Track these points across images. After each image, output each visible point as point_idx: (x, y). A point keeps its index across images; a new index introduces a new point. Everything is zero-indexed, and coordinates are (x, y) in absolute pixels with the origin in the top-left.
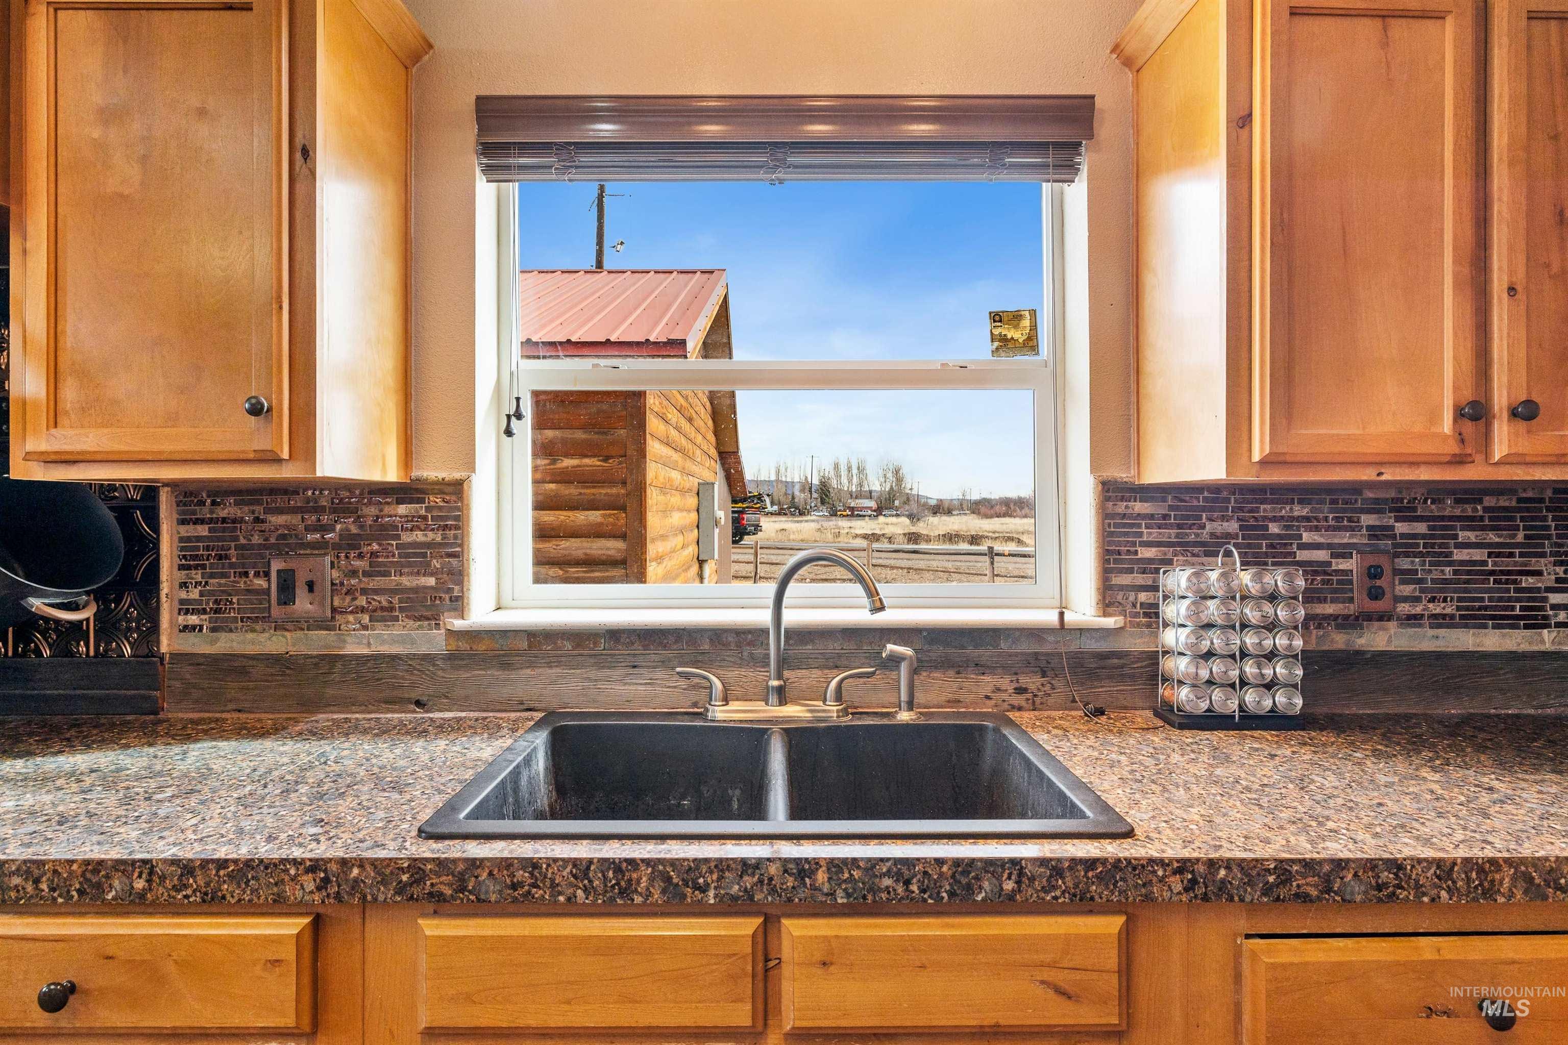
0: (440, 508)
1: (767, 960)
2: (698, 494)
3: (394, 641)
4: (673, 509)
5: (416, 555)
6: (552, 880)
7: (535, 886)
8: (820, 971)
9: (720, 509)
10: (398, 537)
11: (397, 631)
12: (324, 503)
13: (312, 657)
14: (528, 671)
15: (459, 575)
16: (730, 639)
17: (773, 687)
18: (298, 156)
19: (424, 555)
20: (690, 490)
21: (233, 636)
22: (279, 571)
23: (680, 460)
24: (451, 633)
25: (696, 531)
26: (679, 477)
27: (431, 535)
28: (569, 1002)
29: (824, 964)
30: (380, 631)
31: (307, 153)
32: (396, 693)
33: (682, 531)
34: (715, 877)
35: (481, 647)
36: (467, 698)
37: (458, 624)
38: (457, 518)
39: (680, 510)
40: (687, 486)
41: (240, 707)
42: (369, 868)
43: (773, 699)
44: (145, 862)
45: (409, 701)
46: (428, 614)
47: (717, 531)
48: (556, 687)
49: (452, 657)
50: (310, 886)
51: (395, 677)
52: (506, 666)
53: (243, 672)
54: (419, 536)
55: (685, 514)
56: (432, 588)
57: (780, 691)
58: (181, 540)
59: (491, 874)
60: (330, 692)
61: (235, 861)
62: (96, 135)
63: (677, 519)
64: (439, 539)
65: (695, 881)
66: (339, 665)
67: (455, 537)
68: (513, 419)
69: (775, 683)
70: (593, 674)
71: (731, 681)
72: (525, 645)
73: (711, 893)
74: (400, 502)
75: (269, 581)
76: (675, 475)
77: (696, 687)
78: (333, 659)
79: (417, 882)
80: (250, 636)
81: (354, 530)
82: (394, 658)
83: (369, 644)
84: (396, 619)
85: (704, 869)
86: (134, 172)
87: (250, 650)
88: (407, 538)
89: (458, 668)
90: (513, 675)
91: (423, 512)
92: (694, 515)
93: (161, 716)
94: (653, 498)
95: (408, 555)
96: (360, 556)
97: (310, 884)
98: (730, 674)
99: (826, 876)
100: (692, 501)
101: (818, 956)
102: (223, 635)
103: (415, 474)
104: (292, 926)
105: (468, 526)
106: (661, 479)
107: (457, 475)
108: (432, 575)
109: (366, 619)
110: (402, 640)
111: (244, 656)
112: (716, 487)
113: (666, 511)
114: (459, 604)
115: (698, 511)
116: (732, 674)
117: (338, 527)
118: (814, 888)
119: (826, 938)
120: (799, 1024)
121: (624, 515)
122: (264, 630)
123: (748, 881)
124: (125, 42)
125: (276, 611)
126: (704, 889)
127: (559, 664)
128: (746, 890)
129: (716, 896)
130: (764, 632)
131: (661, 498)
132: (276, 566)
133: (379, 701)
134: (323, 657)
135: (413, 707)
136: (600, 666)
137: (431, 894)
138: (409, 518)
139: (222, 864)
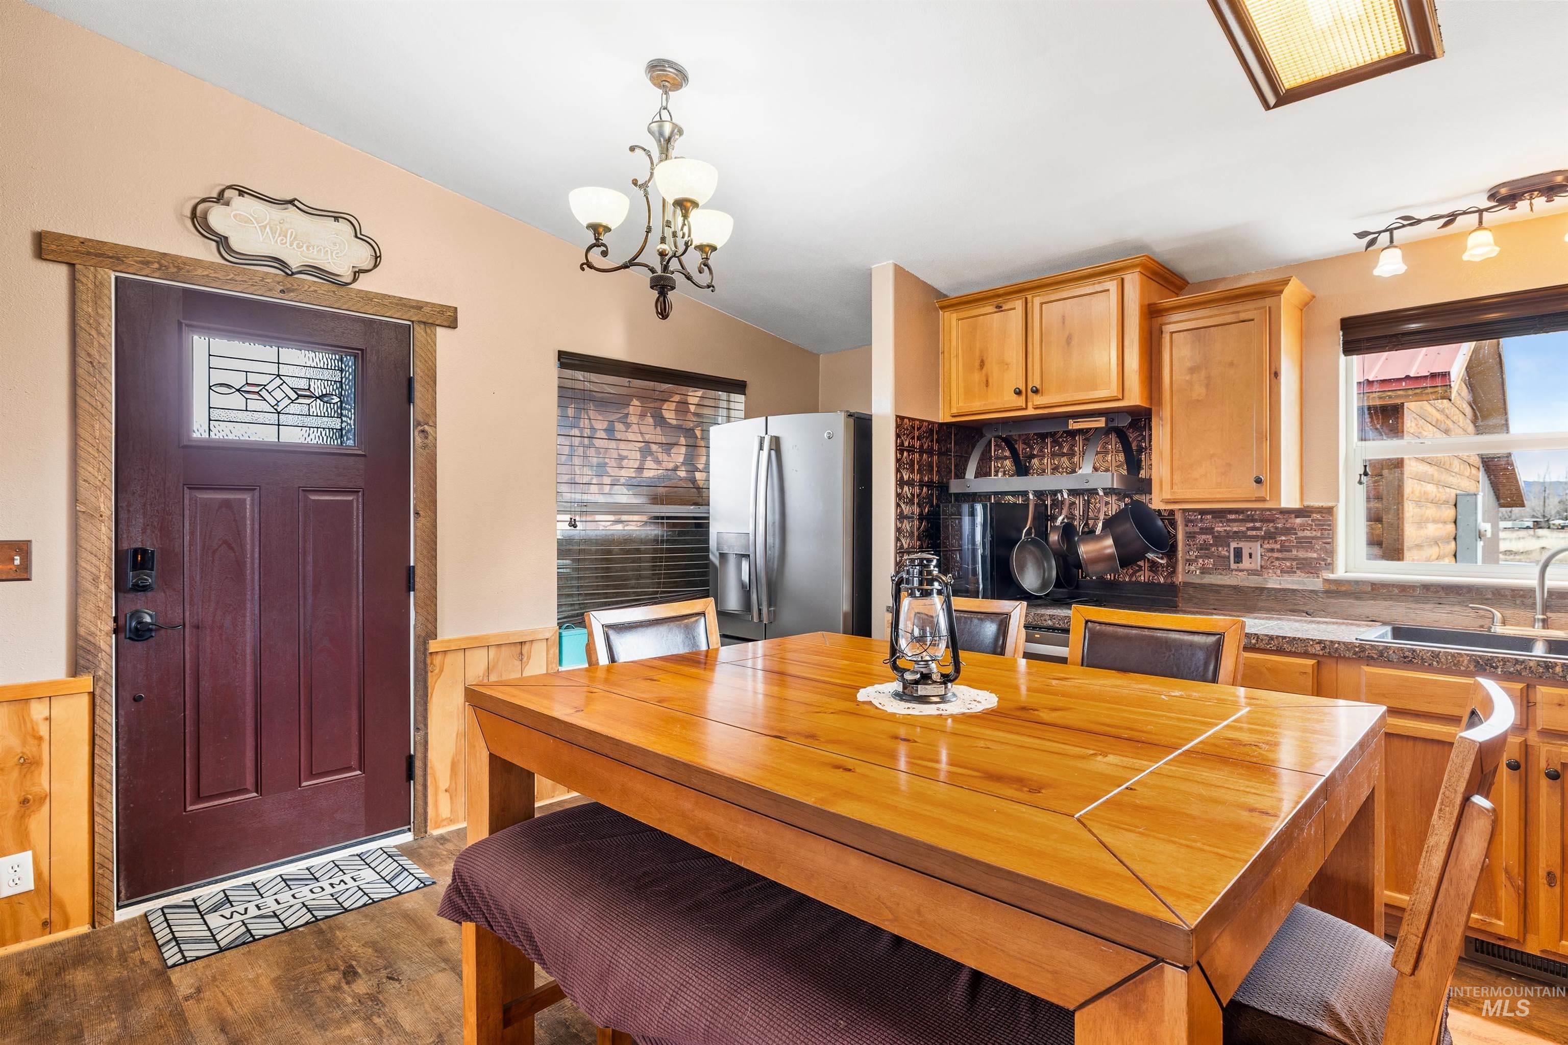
0: (1319, 520)
1: (1528, 702)
2: (1455, 505)
3: (1293, 582)
4: (1427, 521)
5: (1306, 542)
6: (1422, 657)
7: (1414, 658)
8: (1558, 708)
9: (1484, 521)
10: (1296, 534)
11: (1295, 578)
12: (1256, 517)
13: (1252, 588)
14: (1372, 602)
15: (1331, 553)
16: (1507, 593)
17: (1538, 619)
18: (1273, 375)
19: (1311, 543)
20: (1446, 502)
21: (1211, 576)
22: (1234, 548)
23: (1436, 474)
24: (1326, 581)
25: (1453, 543)
26: (1435, 490)
27: (1314, 533)
28: (1429, 703)
29: (1560, 705)
30: (1286, 577)
31: (1276, 375)
32: (1296, 607)
33: (1436, 542)
34: (1501, 664)
35: (1344, 589)
36: (1335, 612)
37: (1331, 576)
38: (1329, 525)
39: (1435, 521)
40: (1444, 498)
41: (1216, 607)
42: (1342, 645)
43: (1539, 625)
44: (1255, 634)
45: (1303, 611)
46: (1313, 571)
47: (1480, 544)
48: (1389, 611)
49: (1327, 592)
50: (1319, 649)
51: (1294, 599)
52: (1358, 598)
53: (1218, 592)
54: (1307, 533)
55: (1440, 525)
56: (1315, 558)
57: (1544, 621)
58: (1187, 533)
59: (1394, 652)
60: (1261, 604)
61: (1289, 637)
62: (1187, 379)
63: (1432, 530)
64: (1319, 535)
65: (1491, 664)
66: (1265, 591)
67: (1329, 534)
68: (1363, 476)
69: (1541, 617)
70: (1413, 606)
71: (1508, 615)
72: (1370, 589)
73: (1499, 670)
74: (1297, 517)
75: (1229, 552)
76: (1431, 489)
77: (1482, 617)
78: (1262, 589)
79: (1363, 651)
80: (1220, 576)
81: (1272, 530)
82: (1294, 591)
83: (1280, 584)
84: (1295, 572)
85: (1496, 660)
86: (1203, 391)
87: (1219, 582)
88: (1300, 534)
89: (1328, 597)
90: (1362, 603)
91: (1310, 522)
92: (1451, 527)
93: (1178, 609)
94: (1410, 510)
95: (1301, 543)
96: (1276, 542)
97: (1318, 647)
98: (1507, 612)
99: (1561, 670)
100: (1450, 513)
101: (1556, 701)
102: (1207, 576)
103: (1306, 503)
104: (1311, 662)
105: (1336, 529)
106: (1417, 493)
107: (1330, 504)
108: (1315, 552)
109: (1279, 571)
110: (1299, 583)
111: (1218, 585)
112: (1480, 498)
113: (1421, 523)
114: (1330, 566)
115: (1455, 522)
116: (1509, 612)
117: (1264, 529)
118: (1554, 673)
119: (1561, 695)
120: (1545, 727)
121: (1380, 526)
122: (1226, 575)
123: (1518, 667)
124: (1199, 342)
125: (1233, 566)
126: (1496, 668)
127: (1391, 599)
128: (1517, 670)
129: (1502, 671)
130: (1532, 590)
131: (1417, 510)
132: (1233, 545)
133: (1287, 610)
134: (1257, 588)
135: (1305, 614)
136: (1417, 602)
137: (1368, 656)
138: (1301, 525)
139: (1284, 638)
